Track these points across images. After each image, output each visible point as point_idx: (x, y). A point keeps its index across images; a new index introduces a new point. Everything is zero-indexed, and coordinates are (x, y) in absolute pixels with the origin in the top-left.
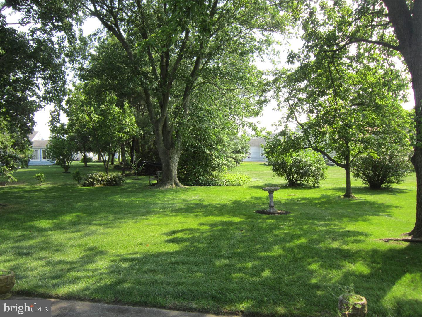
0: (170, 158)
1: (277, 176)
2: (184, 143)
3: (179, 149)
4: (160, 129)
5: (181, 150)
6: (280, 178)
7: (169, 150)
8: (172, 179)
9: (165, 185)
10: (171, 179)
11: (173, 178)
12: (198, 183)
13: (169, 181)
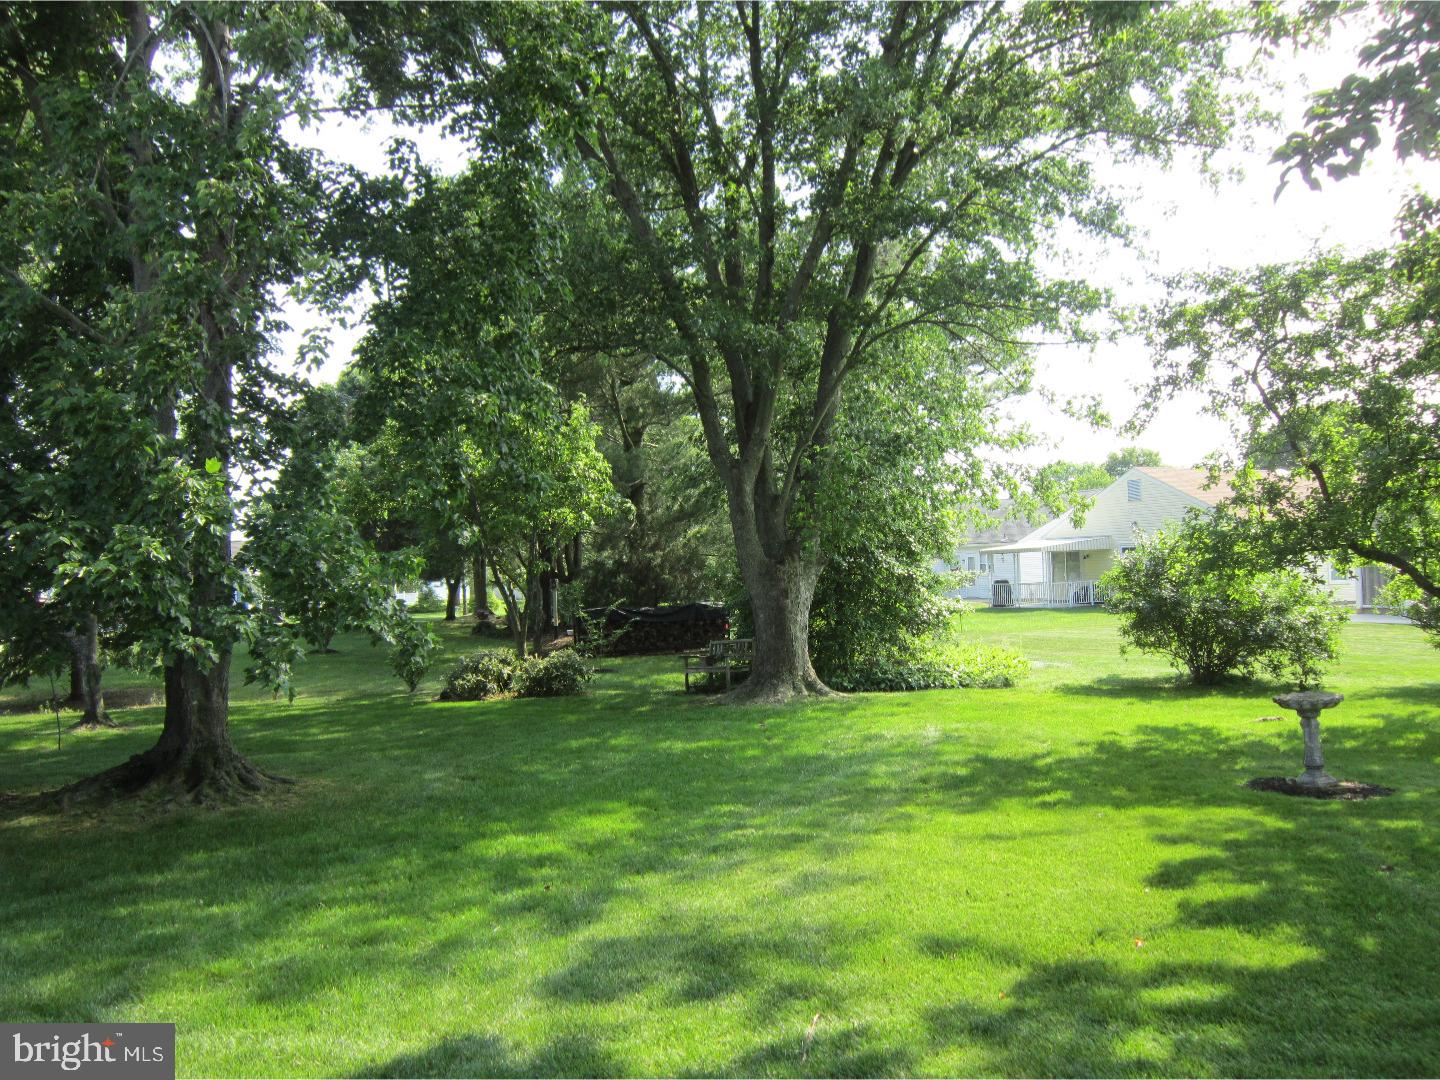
0: (785, 593)
1: (1135, 652)
2: (832, 540)
3: (814, 559)
4: (749, 488)
5: (820, 563)
6: (1147, 656)
7: (782, 562)
8: (796, 668)
9: (774, 689)
10: (792, 670)
11: (799, 664)
12: (872, 681)
13: (786, 676)
